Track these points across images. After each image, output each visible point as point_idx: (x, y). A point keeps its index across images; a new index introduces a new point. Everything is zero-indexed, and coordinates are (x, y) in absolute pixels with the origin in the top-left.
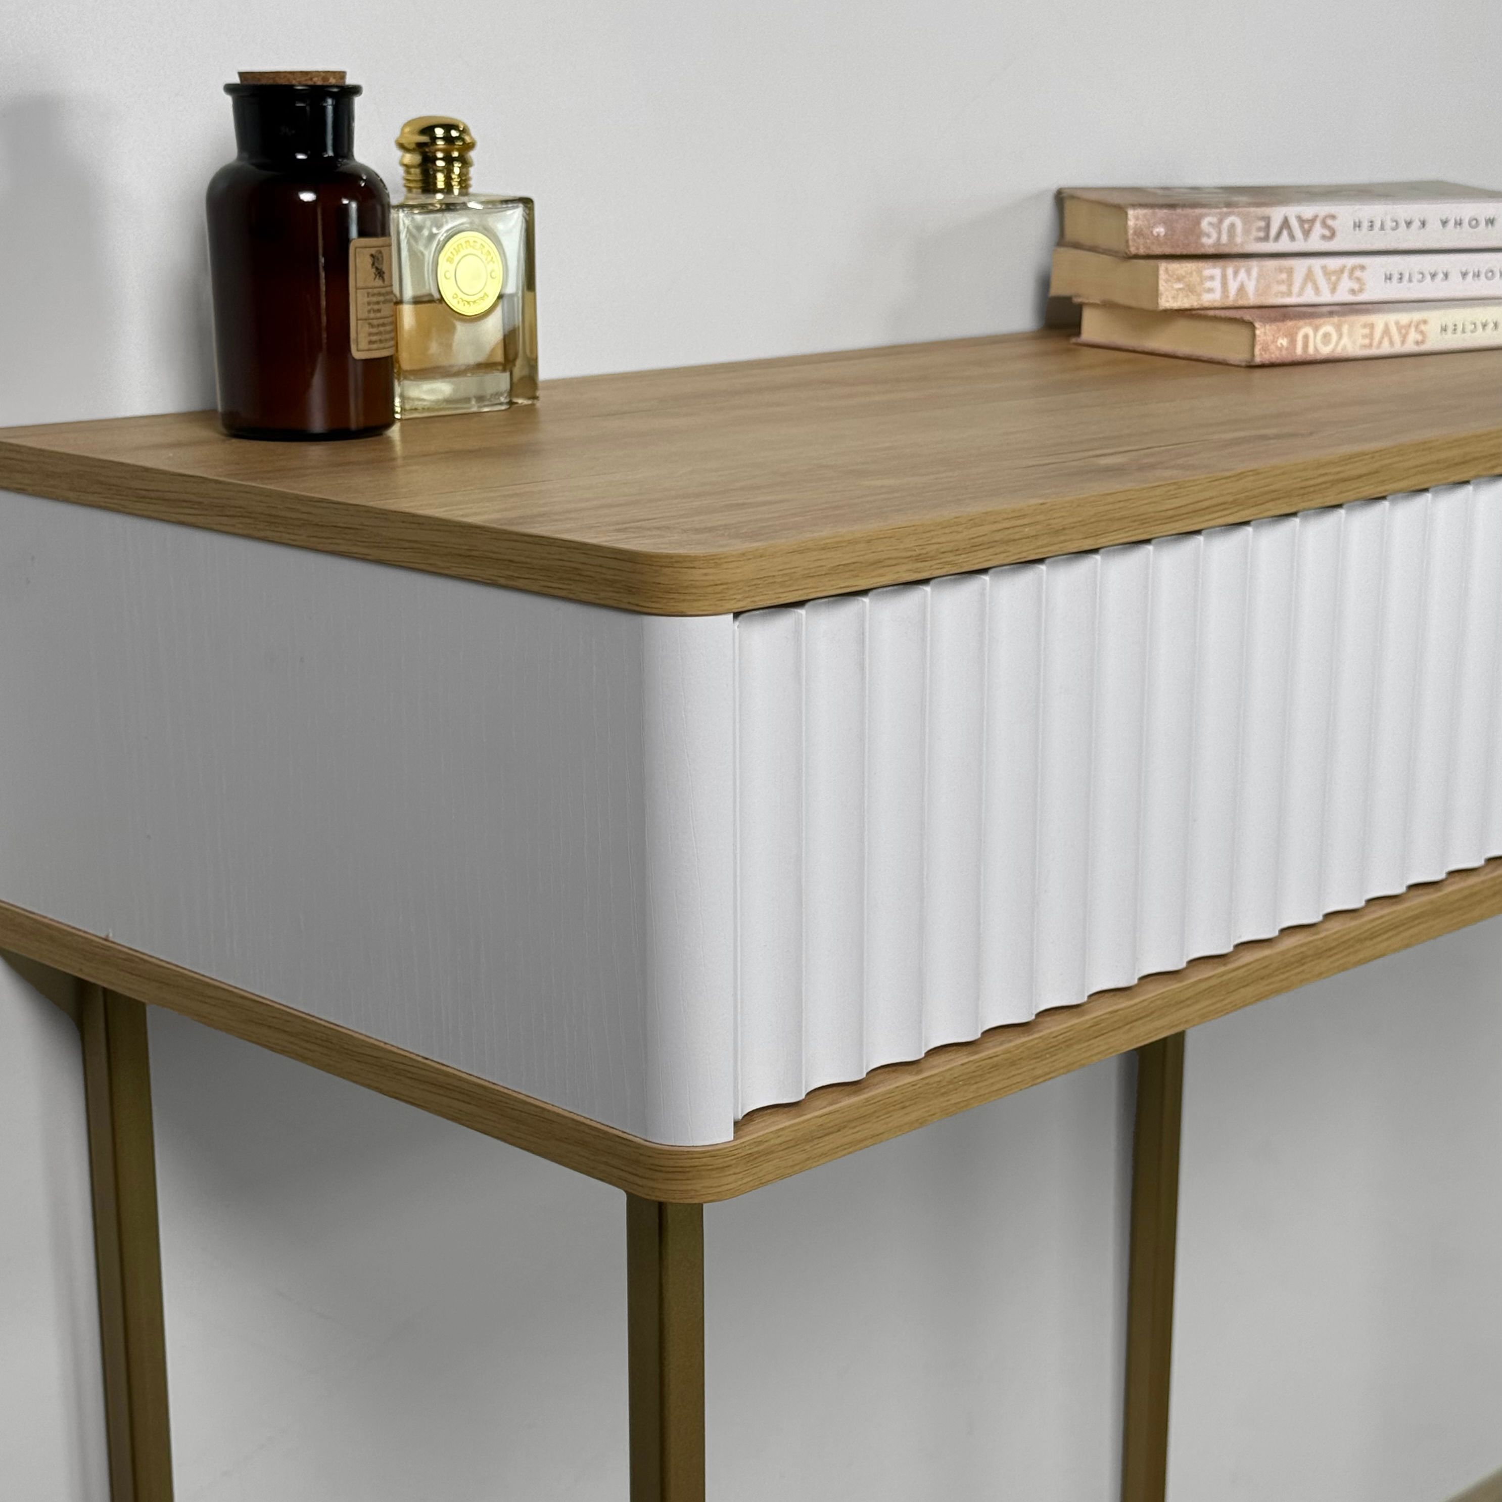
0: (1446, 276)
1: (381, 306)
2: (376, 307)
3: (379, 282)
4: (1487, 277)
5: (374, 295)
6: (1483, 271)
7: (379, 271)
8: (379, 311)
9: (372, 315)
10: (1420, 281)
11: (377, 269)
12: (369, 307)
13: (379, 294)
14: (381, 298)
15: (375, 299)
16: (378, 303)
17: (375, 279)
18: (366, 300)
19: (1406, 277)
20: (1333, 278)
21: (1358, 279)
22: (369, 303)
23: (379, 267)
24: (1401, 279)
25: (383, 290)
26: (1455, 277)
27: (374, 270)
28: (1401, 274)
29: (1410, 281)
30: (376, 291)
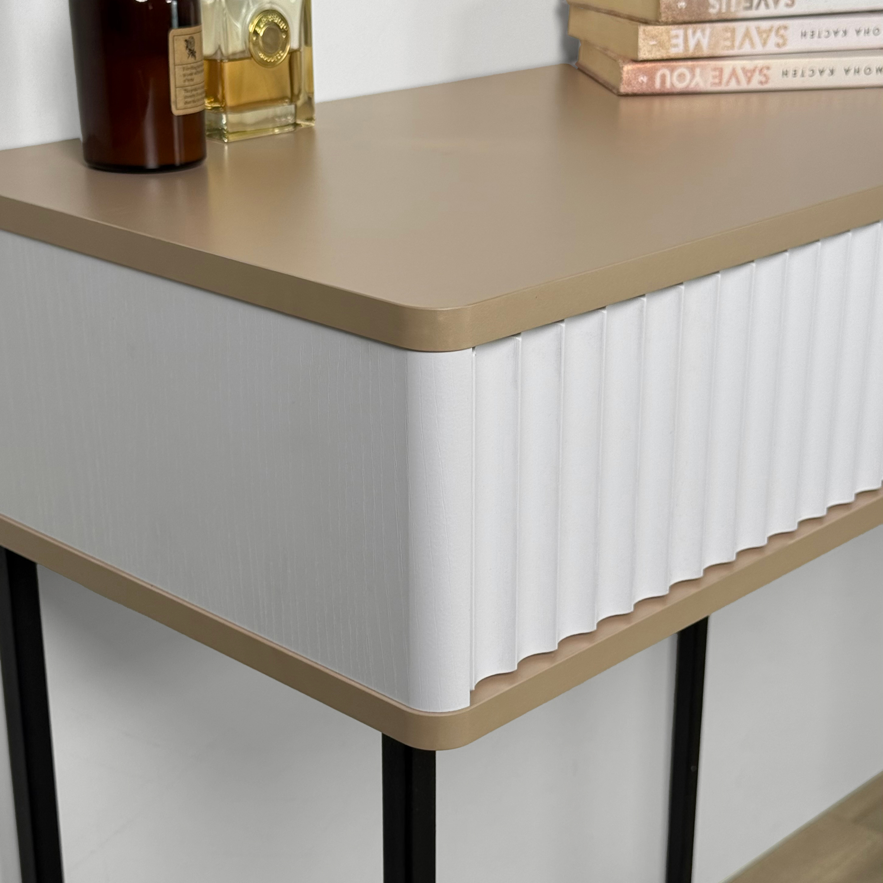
0: (845, 32)
1: (194, 76)
2: (189, 77)
3: (191, 59)
4: (874, 33)
5: (188, 69)
6: (872, 28)
7: (192, 51)
8: (192, 80)
9: (187, 83)
10: (827, 37)
11: (190, 50)
12: (185, 78)
13: (192, 68)
14: (194, 71)
15: (189, 72)
16: (191, 74)
17: (189, 57)
18: (182, 73)
19: (817, 34)
20: (764, 36)
21: (782, 36)
22: (184, 75)
23: (192, 49)
24: (812, 35)
25: (195, 65)
26: (852, 33)
27: (187, 51)
28: (813, 32)
29: (819, 37)
30: (189, 66)
